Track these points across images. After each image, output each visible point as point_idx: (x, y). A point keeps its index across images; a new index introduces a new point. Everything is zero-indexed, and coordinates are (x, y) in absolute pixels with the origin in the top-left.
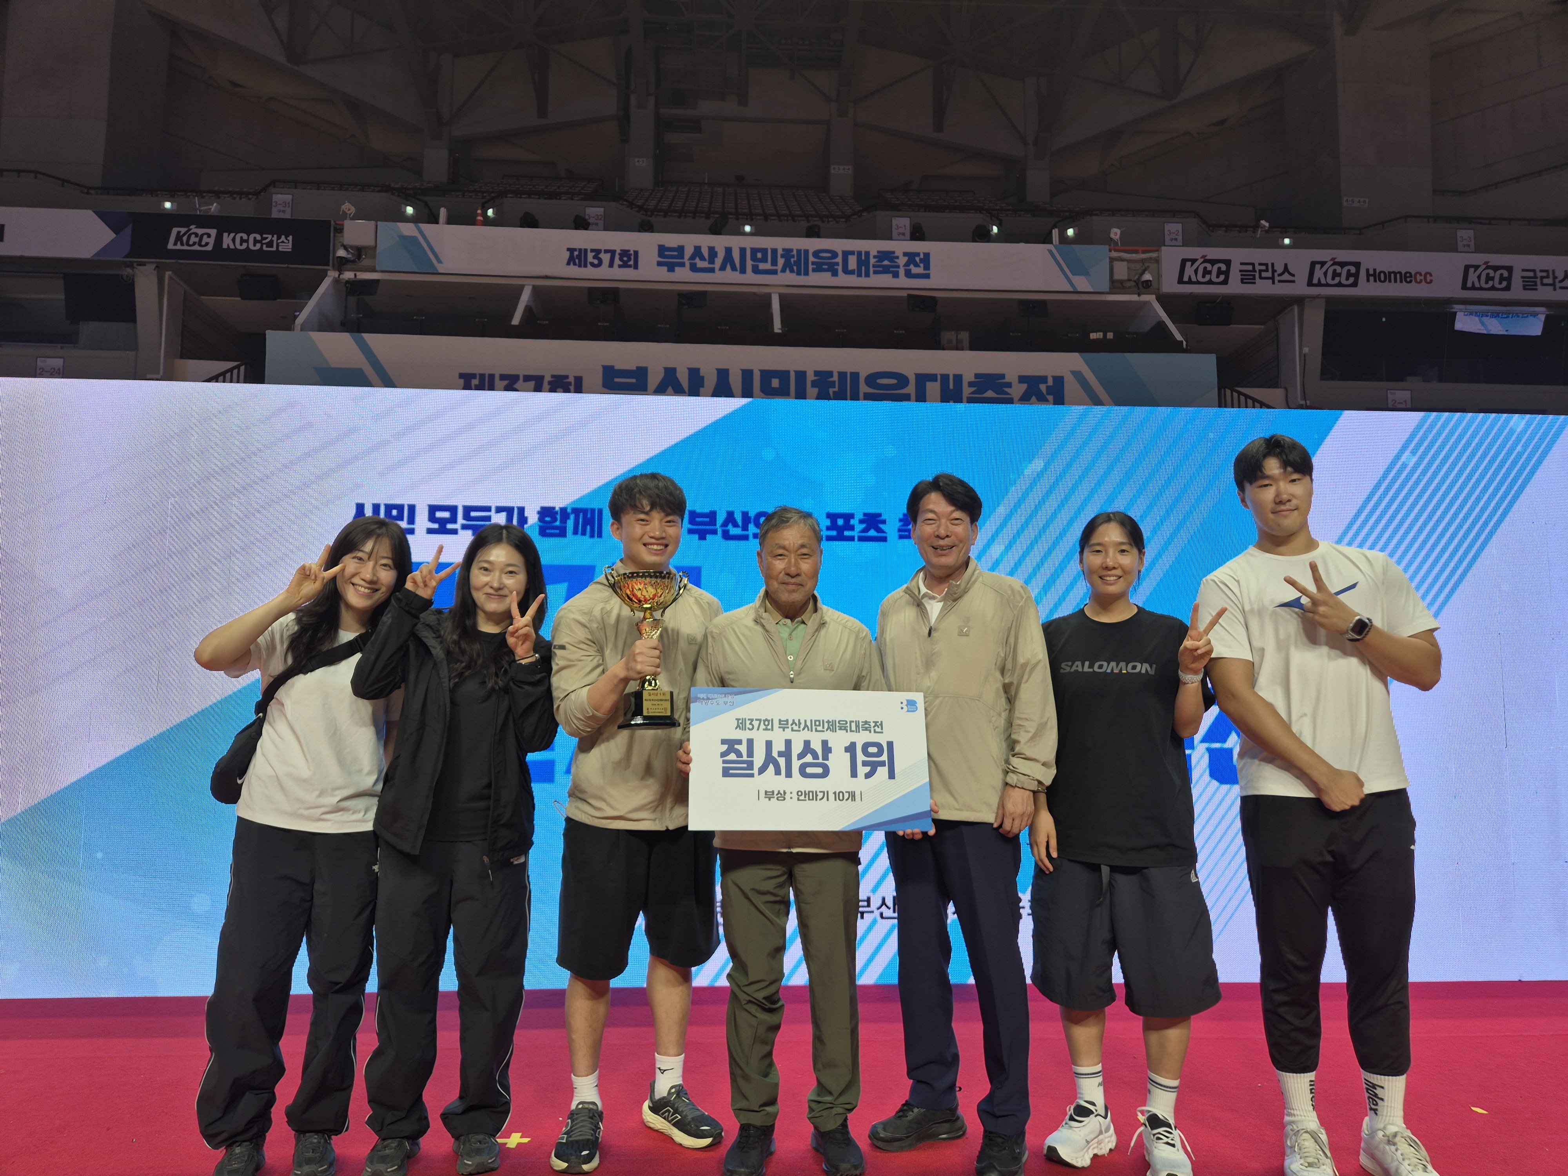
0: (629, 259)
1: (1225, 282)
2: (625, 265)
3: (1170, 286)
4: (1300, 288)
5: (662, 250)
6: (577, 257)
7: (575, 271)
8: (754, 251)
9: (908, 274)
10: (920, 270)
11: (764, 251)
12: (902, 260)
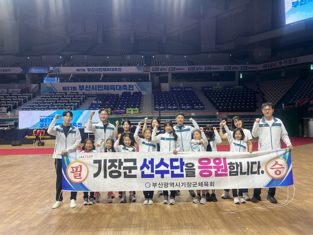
0: (84, 70)
1: (158, 71)
2: (83, 71)
3: (151, 71)
4: (168, 71)
5: (88, 69)
6: (77, 70)
7: (77, 72)
8: (99, 68)
9: (119, 71)
10: (120, 70)
11: (100, 68)
12: (118, 69)
